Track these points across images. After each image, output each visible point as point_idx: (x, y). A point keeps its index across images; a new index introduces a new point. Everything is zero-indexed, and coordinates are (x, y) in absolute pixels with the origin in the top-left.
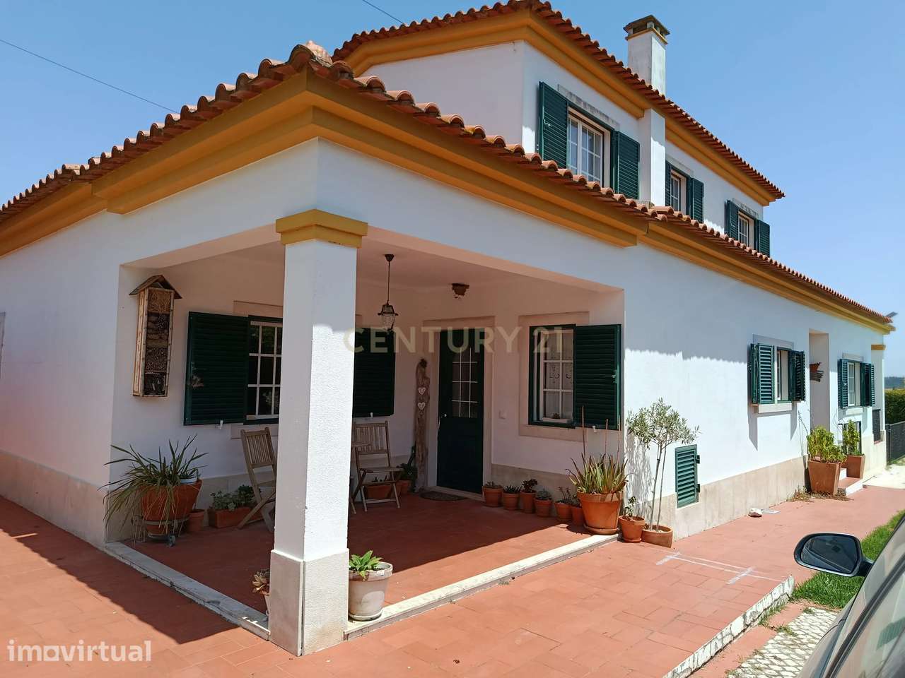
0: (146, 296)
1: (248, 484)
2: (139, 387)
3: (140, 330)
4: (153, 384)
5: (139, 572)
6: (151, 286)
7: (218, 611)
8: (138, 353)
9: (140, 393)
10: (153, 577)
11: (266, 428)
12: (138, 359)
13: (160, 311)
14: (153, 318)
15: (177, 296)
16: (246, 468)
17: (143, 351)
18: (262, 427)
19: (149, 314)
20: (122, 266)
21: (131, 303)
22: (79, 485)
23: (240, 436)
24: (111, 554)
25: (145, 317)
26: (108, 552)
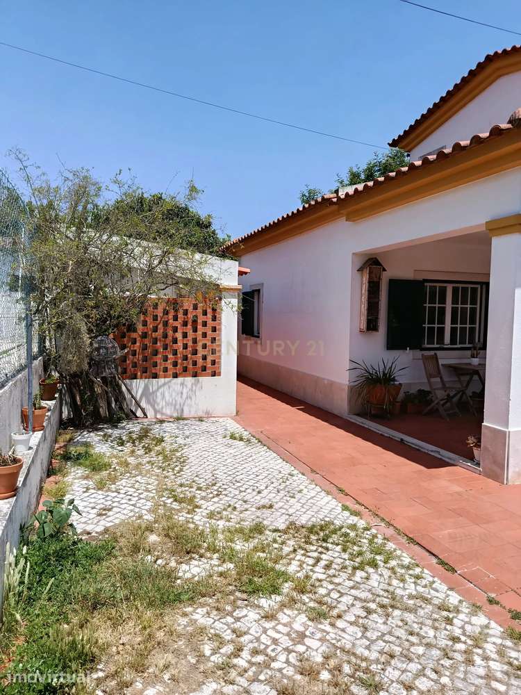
0: (368, 272)
1: (427, 388)
2: (364, 326)
3: (363, 292)
4: (372, 326)
5: (375, 432)
6: (371, 264)
7: (439, 457)
8: (363, 306)
9: (365, 329)
10: (386, 435)
11: (435, 354)
12: (363, 310)
13: (375, 280)
14: (371, 285)
15: (384, 270)
16: (425, 377)
17: (366, 305)
18: (432, 353)
19: (369, 282)
20: (353, 254)
21: (358, 275)
22: (326, 382)
23: (421, 358)
24: (353, 421)
25: (367, 284)
26: (351, 420)
